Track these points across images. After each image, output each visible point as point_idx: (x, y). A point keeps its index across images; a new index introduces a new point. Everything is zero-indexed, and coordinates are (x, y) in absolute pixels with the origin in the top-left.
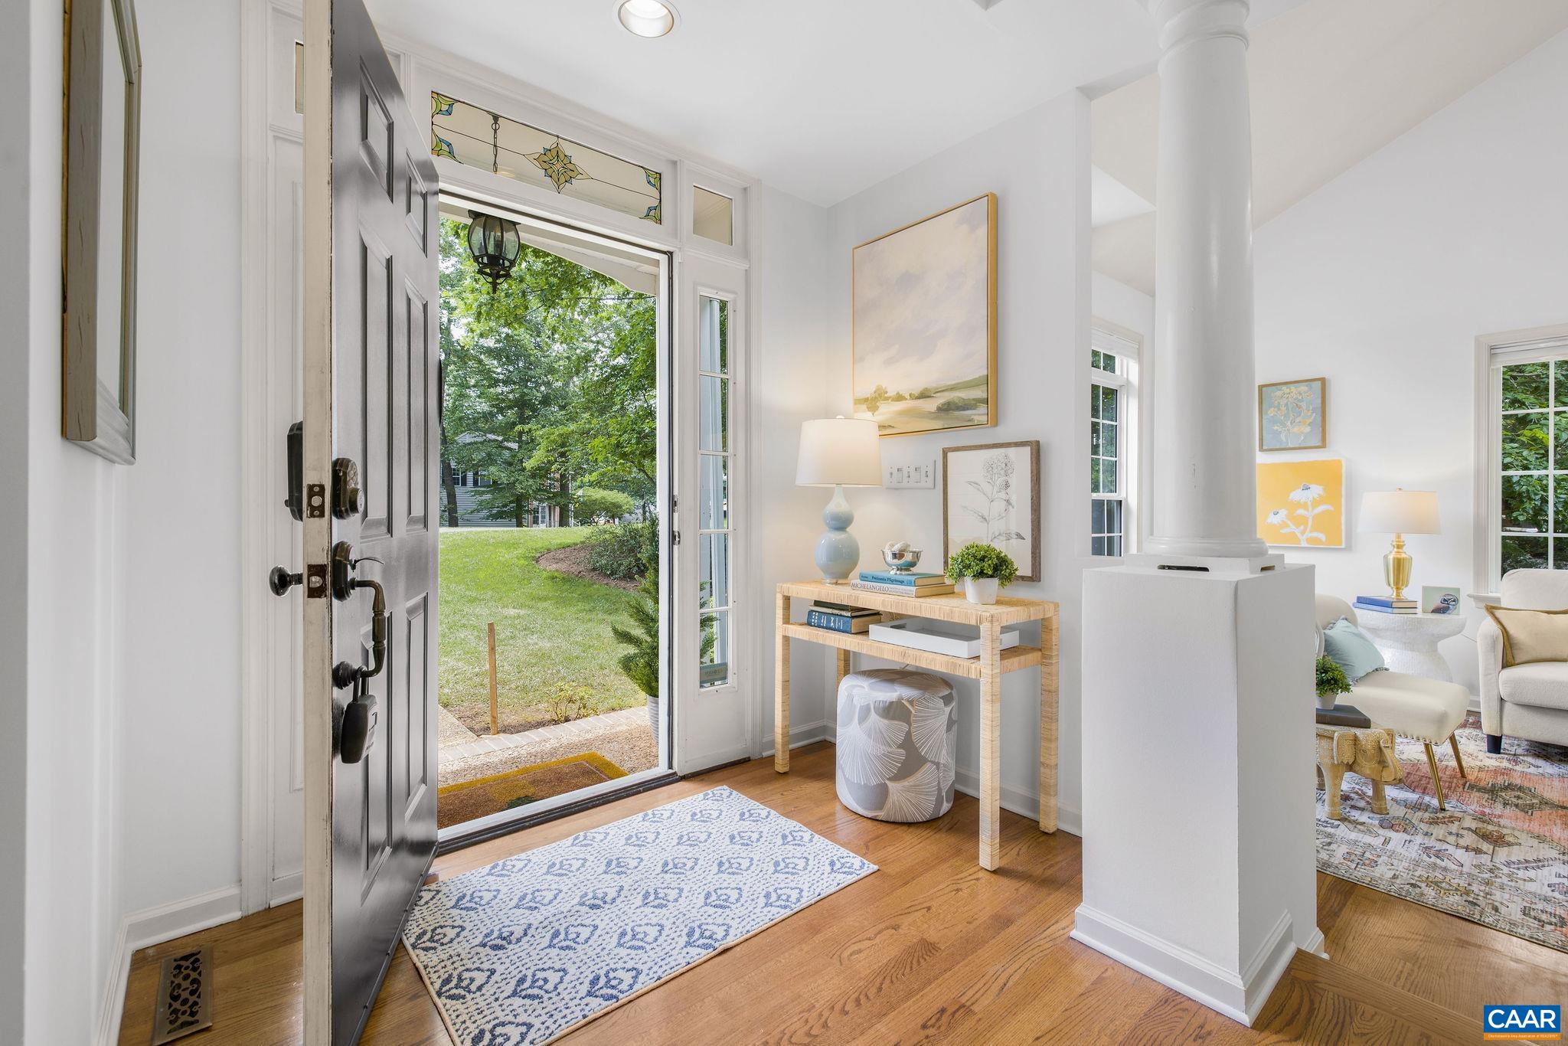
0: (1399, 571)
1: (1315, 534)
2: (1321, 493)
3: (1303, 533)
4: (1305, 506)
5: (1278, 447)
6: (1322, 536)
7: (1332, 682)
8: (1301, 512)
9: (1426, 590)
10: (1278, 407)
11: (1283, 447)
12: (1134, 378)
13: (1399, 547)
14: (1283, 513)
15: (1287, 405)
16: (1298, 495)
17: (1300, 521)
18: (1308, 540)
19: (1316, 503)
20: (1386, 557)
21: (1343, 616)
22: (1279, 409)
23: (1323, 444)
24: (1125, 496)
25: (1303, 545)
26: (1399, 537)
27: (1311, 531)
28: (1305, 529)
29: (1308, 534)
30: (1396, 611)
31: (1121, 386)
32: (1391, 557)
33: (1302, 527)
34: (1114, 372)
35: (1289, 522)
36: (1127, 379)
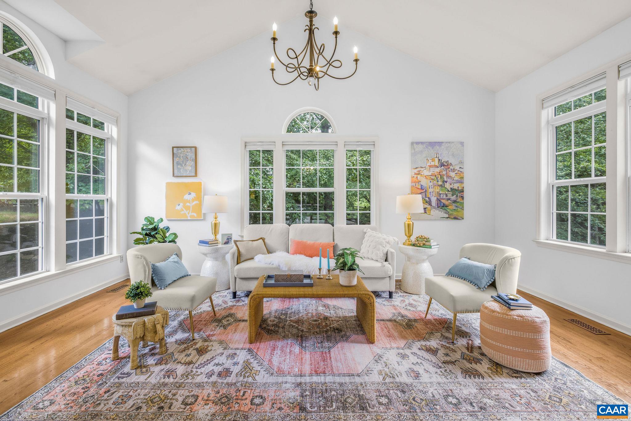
0: (216, 227)
1: (193, 214)
2: (195, 196)
3: (189, 214)
4: (189, 202)
5: (180, 175)
6: (195, 215)
7: (140, 293)
8: (188, 204)
9: (223, 235)
10: (180, 157)
11: (182, 175)
12: (115, 134)
13: (216, 218)
14: (181, 204)
15: (183, 156)
16: (187, 197)
17: (188, 208)
18: (191, 216)
19: (193, 200)
20: (212, 223)
21: (175, 253)
22: (180, 158)
23: (196, 175)
24: (110, 196)
25: (189, 219)
26: (216, 214)
27: (191, 213)
28: (190, 211)
29: (191, 214)
30: (210, 245)
31: (108, 138)
32: (213, 223)
33: (188, 211)
34: (104, 130)
35: (184, 209)
36: (111, 135)
